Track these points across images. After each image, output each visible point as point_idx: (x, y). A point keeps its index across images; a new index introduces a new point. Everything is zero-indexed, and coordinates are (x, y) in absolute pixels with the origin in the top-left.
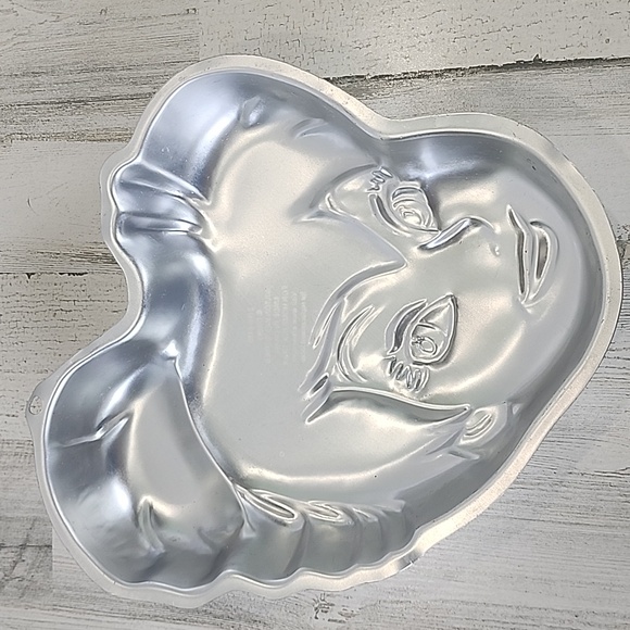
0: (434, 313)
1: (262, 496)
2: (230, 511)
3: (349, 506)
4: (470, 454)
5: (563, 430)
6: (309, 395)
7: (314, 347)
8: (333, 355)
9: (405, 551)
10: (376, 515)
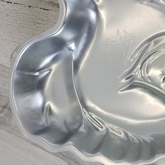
1: (93, 116)
2: (78, 118)
3: (127, 132)
6: (124, 81)
7: (132, 61)
8: (139, 66)
9: (149, 162)
10: (138, 140)
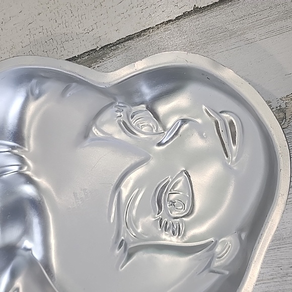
0: (177, 184)
4: (223, 271)
5: (279, 240)
7: (112, 221)
